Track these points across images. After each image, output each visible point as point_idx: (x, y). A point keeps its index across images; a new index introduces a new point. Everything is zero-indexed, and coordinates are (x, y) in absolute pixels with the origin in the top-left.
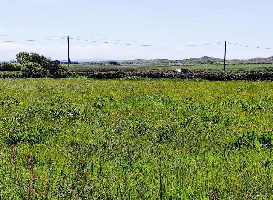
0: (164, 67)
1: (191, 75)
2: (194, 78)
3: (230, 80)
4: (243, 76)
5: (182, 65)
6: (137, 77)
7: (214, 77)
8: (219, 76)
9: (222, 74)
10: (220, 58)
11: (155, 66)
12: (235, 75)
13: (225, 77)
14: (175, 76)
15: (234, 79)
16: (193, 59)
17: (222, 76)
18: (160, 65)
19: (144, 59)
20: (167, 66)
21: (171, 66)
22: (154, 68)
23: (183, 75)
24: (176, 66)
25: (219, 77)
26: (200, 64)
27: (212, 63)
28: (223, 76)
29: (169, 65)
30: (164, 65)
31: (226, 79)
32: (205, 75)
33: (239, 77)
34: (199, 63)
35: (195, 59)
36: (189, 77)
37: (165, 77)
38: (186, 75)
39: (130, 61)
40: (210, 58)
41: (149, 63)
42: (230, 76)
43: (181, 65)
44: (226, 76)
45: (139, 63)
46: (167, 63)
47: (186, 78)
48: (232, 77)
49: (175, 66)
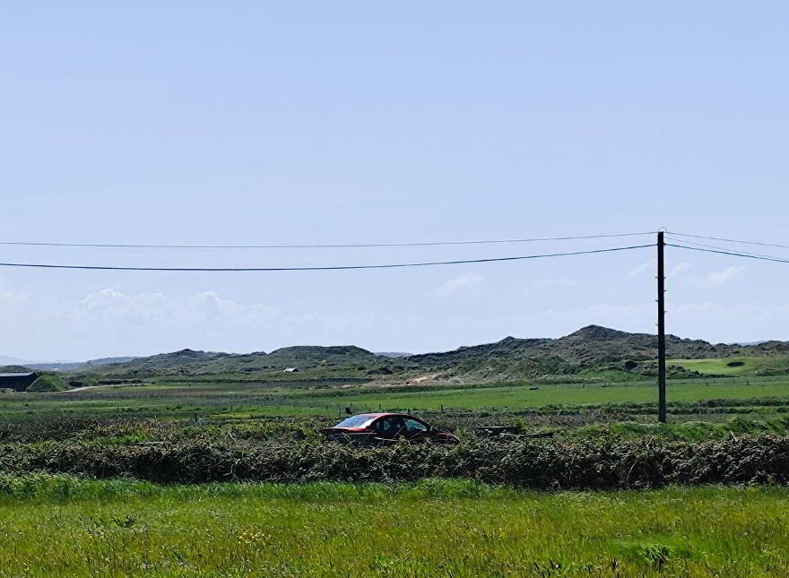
0: (333, 402)
1: (413, 457)
2: (429, 476)
3: (657, 482)
4: (738, 455)
5: (449, 382)
6: (63, 477)
7: (560, 466)
8: (591, 461)
9: (608, 447)
10: (682, 338)
11: (282, 391)
12: (690, 453)
13: (627, 465)
14: (307, 465)
15: (685, 477)
16: (522, 342)
17: (605, 456)
18: (311, 389)
19: (217, 351)
20: (354, 393)
21: (375, 391)
22: (270, 410)
23: (358, 456)
24: (410, 389)
25: (586, 463)
26: (558, 378)
27: (630, 365)
28: (616, 458)
29: (365, 386)
30: (335, 388)
31: (635, 475)
32: (503, 454)
33: (714, 467)
34: (553, 371)
35: (531, 343)
36: (396, 472)
37: (243, 473)
38: (382, 457)
39: (126, 365)
40: (621, 334)
41: (242, 377)
42: (661, 456)
43: (442, 382)
44: (632, 458)
45: (181, 377)
46: (359, 374)
47: (376, 476)
48: (669, 468)
49: (402, 390)
